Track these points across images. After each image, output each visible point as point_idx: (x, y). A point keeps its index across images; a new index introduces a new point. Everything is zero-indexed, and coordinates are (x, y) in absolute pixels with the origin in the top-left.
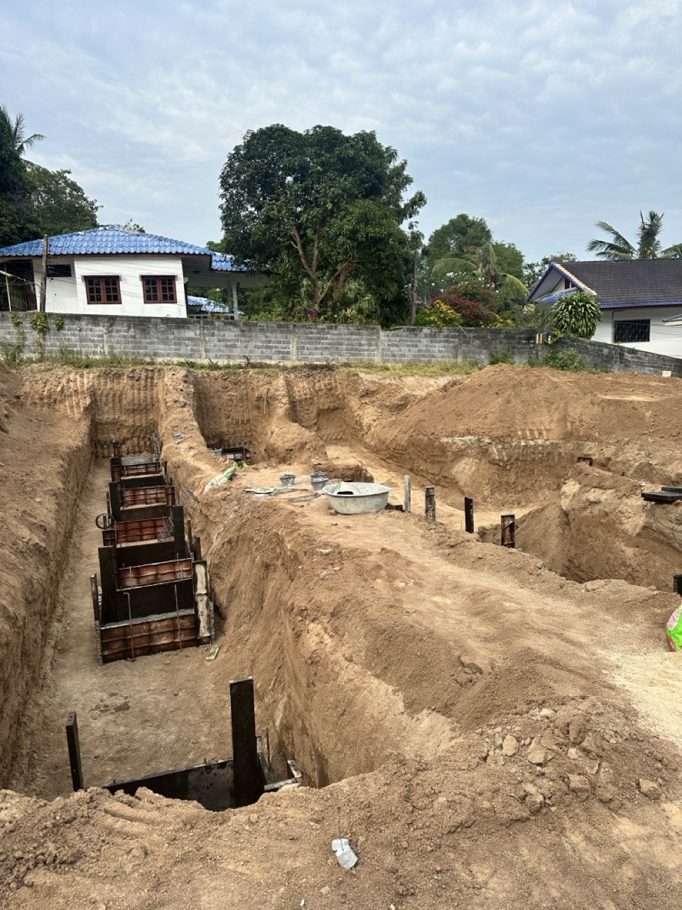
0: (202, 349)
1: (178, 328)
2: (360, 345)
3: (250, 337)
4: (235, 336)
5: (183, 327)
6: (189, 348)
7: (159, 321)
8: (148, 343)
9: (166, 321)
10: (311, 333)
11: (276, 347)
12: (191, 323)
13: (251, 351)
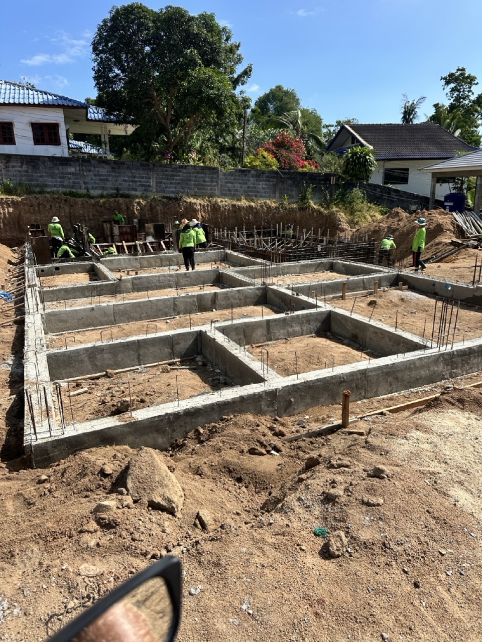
0: (81, 182)
1: (62, 165)
2: (204, 181)
3: (119, 173)
4: (107, 172)
5: (66, 165)
6: (71, 181)
7: (47, 159)
8: (38, 176)
9: (53, 159)
10: (167, 171)
11: (140, 181)
12: (72, 161)
13: (120, 184)
